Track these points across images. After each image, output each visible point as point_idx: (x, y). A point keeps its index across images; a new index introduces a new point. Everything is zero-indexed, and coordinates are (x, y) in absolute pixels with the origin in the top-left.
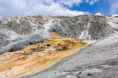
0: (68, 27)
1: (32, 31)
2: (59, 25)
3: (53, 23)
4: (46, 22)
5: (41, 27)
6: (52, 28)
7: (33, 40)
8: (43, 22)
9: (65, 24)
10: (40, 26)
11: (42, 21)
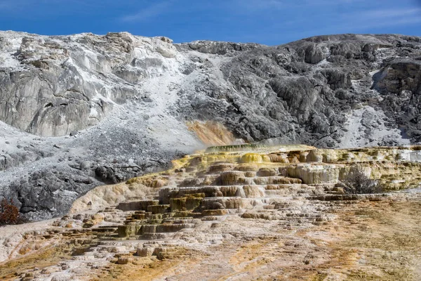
0: (268, 95)
1: (94, 112)
2: (224, 84)
3: (187, 72)
4: (150, 70)
5: (133, 92)
6: (190, 98)
7: (111, 158)
8: (138, 68)
9: (252, 77)
10: (125, 90)
11: (133, 63)
